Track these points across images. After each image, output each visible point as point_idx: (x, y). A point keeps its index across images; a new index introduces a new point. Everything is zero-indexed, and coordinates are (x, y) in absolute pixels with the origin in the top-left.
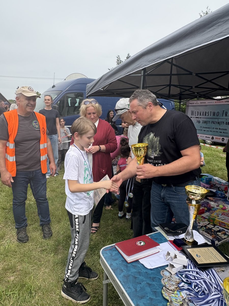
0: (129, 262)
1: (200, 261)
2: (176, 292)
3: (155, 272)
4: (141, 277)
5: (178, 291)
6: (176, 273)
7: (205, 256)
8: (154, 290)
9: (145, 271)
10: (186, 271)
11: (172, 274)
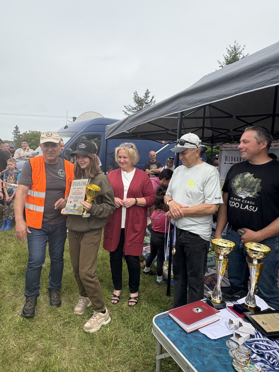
0: (188, 332)
1: (268, 329)
2: (248, 365)
3: (219, 343)
4: (205, 349)
5: (251, 363)
6: (243, 344)
7: (271, 323)
8: (223, 363)
9: (208, 342)
10: (255, 341)
11: (239, 345)
